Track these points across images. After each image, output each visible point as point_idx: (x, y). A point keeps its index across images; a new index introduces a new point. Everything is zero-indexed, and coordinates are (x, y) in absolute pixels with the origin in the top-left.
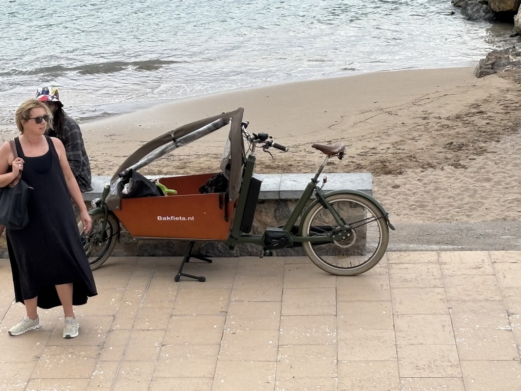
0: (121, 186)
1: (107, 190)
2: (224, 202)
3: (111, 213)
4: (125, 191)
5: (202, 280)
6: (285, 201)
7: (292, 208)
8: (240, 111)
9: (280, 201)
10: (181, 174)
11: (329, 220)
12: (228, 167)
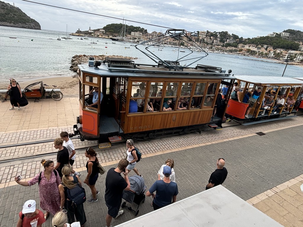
0: (25, 90)
1: (23, 91)
2: (40, 92)
3: (24, 94)
4: (26, 91)
5: (38, 102)
6: (49, 92)
7: (50, 93)
8: (42, 81)
9: (48, 92)
10: (34, 89)
11: (55, 94)
12: (41, 88)
